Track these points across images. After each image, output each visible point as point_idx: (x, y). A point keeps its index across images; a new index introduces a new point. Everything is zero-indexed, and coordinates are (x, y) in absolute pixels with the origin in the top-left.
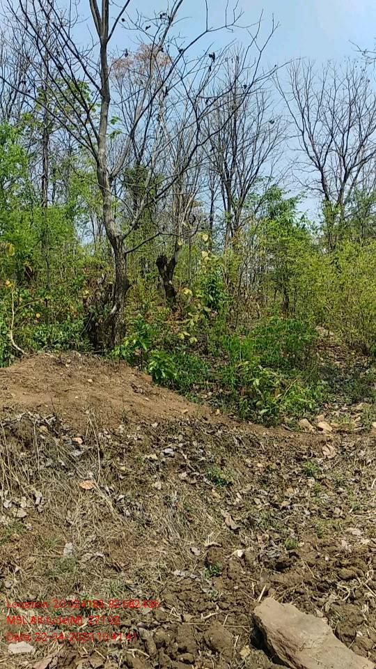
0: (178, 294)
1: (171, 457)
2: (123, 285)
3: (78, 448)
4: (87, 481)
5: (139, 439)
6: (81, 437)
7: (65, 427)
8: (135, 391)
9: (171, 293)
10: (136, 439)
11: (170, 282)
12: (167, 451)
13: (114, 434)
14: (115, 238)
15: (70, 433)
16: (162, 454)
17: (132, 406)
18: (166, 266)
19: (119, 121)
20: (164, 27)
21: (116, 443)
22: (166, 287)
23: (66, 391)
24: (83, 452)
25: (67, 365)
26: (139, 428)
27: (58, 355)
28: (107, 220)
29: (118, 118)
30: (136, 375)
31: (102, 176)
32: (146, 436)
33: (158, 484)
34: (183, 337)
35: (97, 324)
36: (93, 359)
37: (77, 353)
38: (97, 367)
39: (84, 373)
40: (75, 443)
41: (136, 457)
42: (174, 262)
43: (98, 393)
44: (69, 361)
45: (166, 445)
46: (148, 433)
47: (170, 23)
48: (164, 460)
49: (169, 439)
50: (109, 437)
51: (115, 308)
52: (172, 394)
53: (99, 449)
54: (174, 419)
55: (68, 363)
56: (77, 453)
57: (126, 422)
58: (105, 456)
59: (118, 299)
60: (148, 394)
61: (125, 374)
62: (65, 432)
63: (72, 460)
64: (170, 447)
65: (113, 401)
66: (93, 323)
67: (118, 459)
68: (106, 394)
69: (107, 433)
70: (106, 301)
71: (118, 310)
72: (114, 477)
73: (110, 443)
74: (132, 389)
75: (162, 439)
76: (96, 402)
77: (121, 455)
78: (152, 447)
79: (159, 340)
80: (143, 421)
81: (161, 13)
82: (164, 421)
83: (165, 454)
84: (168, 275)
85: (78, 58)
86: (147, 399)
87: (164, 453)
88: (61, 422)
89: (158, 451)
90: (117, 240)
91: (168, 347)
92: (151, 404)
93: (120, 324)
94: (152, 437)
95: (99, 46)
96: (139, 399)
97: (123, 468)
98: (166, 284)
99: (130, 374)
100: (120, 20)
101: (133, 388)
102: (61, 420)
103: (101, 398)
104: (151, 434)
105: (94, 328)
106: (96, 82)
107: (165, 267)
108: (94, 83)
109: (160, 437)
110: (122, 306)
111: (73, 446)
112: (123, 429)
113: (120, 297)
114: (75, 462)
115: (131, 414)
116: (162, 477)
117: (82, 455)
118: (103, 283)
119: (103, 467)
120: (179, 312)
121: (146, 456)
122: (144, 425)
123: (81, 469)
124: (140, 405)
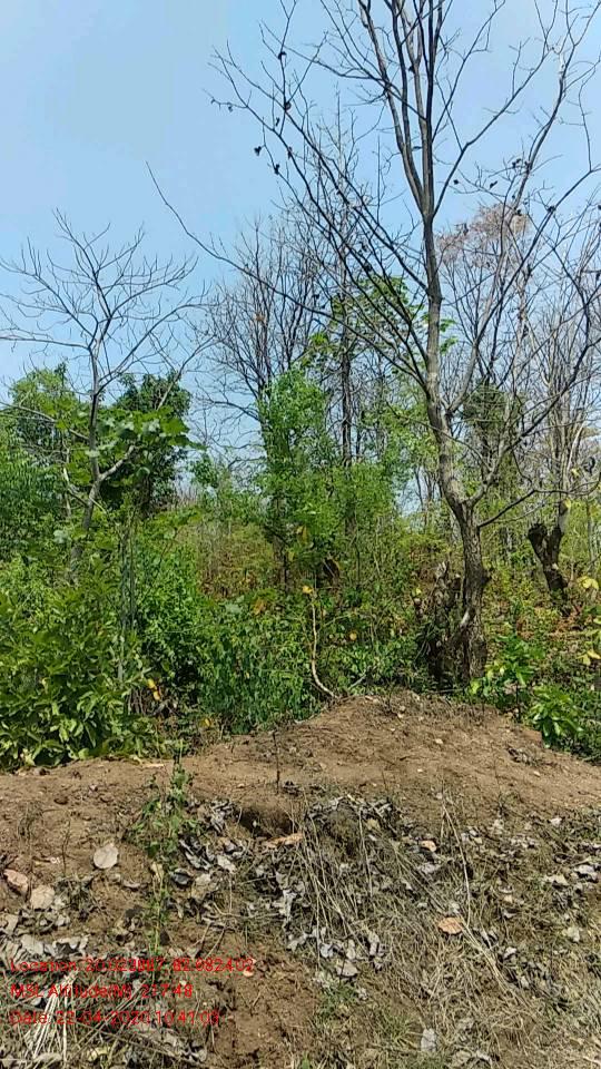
0: (570, 585)
1: (591, 880)
2: (477, 579)
3: (431, 860)
4: (449, 919)
5: (531, 847)
6: (434, 840)
7: (406, 821)
8: (515, 760)
9: (557, 582)
10: (525, 846)
11: (555, 566)
12: (583, 869)
13: (487, 836)
14: (460, 505)
15: (415, 832)
16: (575, 875)
17: (512, 785)
18: (545, 541)
19: (452, 324)
20: (520, 179)
21: (493, 853)
22: (549, 576)
23: (402, 760)
24: (438, 866)
25: (400, 716)
26: (528, 826)
27: (385, 699)
28: (446, 479)
29: (450, 321)
30: (512, 731)
31: (434, 413)
32: (542, 840)
33: (574, 932)
34: (587, 662)
35: (439, 644)
36: (439, 705)
37: (414, 695)
38: (448, 717)
39: (428, 729)
40: (424, 850)
41: (529, 879)
42: (558, 533)
43: (454, 763)
44: (403, 708)
45: (580, 859)
46: (546, 837)
47: (528, 172)
48: (579, 886)
49: (585, 848)
50: (479, 840)
51: (466, 616)
52: (579, 764)
53: (465, 863)
54: (590, 811)
55: (402, 712)
56: (428, 868)
57: (506, 815)
58: (476, 874)
59: (470, 600)
60: (537, 764)
61: (493, 728)
62: (407, 831)
63: (421, 879)
64: (587, 863)
65: (480, 777)
66: (432, 642)
67: (499, 882)
68: (465, 765)
69: (474, 833)
70: (450, 605)
71: (471, 619)
72: (495, 914)
73: (482, 851)
74: (509, 755)
75: (571, 846)
76: (453, 778)
77: (502, 873)
78: (555, 860)
79: (545, 666)
80: (534, 814)
81: (514, 160)
82: (572, 815)
83: (581, 876)
84: (550, 554)
85: (392, 249)
86: (538, 773)
87: (578, 873)
88: (399, 813)
89: (567, 870)
90: (464, 508)
91: (561, 677)
92: (544, 781)
93: (477, 641)
94: (552, 843)
95: (421, 227)
96: (522, 773)
97: (509, 899)
98: (548, 569)
99: (502, 728)
100: (451, 183)
101: (511, 753)
102: (398, 809)
103: (459, 772)
104: (550, 838)
105: (436, 651)
106: (419, 277)
107: (544, 543)
108: (416, 279)
109: (567, 844)
110: (478, 612)
111: (421, 855)
112: (501, 827)
113: (474, 597)
114: (426, 883)
115: (511, 800)
116: (579, 918)
117: (439, 872)
118: (445, 577)
119: (474, 895)
120: (574, 614)
121: (546, 878)
122: (537, 821)
123: (438, 897)
124: (526, 783)
